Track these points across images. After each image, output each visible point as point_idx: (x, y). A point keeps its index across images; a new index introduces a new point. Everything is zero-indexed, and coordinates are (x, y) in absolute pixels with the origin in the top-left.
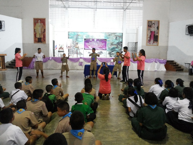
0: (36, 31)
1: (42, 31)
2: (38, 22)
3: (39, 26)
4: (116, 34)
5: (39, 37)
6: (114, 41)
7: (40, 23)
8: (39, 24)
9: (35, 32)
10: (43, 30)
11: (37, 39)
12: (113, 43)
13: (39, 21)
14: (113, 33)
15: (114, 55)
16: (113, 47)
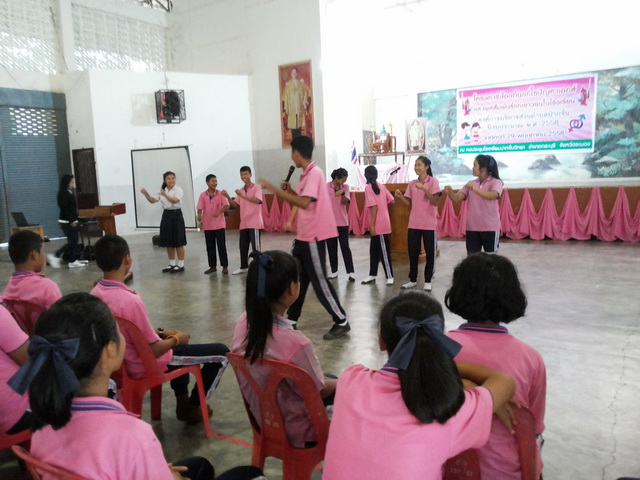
0: (286, 108)
1: (302, 106)
2: (290, 78)
3: (295, 90)
4: (619, 74)
5: (294, 127)
6: (611, 108)
7: (297, 78)
8: (294, 83)
9: (283, 111)
10: (305, 101)
11: (290, 134)
12: (607, 117)
13: (294, 71)
14: (608, 71)
15: (613, 168)
16: (607, 131)
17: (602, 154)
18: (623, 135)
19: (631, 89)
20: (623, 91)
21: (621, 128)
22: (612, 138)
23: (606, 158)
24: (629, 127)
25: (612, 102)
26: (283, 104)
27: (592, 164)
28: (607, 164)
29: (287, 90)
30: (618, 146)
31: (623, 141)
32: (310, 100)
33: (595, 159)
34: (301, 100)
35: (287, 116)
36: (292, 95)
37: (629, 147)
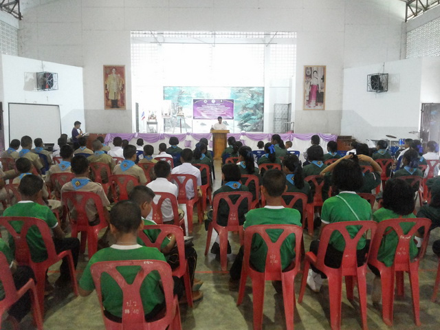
0: (107, 88)
1: (118, 88)
2: (111, 73)
3: (114, 79)
4: (251, 89)
5: (113, 99)
7: (116, 73)
8: (113, 75)
10: (120, 86)
11: (110, 102)
12: (247, 106)
13: (114, 69)
14: (247, 87)
15: (249, 128)
16: (247, 112)
17: (245, 122)
18: (253, 115)
19: (256, 96)
20: (252, 96)
21: (252, 111)
22: (249, 115)
23: (246, 124)
24: (255, 111)
25: (249, 100)
26: (106, 86)
27: (241, 126)
28: (247, 126)
29: (109, 79)
30: (251, 119)
31: (253, 117)
32: (123, 86)
33: (242, 124)
34: (118, 85)
35: (108, 92)
36: (112, 82)
37: (255, 119)
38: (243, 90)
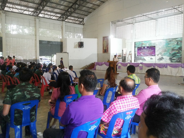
1: (106, 45)
4: (177, 39)
9: (103, 46)
11: (104, 50)
12: (174, 49)
16: (174, 52)
18: (178, 53)
19: (179, 43)
25: (175, 46)
26: (103, 44)
27: (171, 59)
28: (174, 59)
30: (176, 55)
36: (105, 43)
37: (179, 56)
38: (172, 40)
